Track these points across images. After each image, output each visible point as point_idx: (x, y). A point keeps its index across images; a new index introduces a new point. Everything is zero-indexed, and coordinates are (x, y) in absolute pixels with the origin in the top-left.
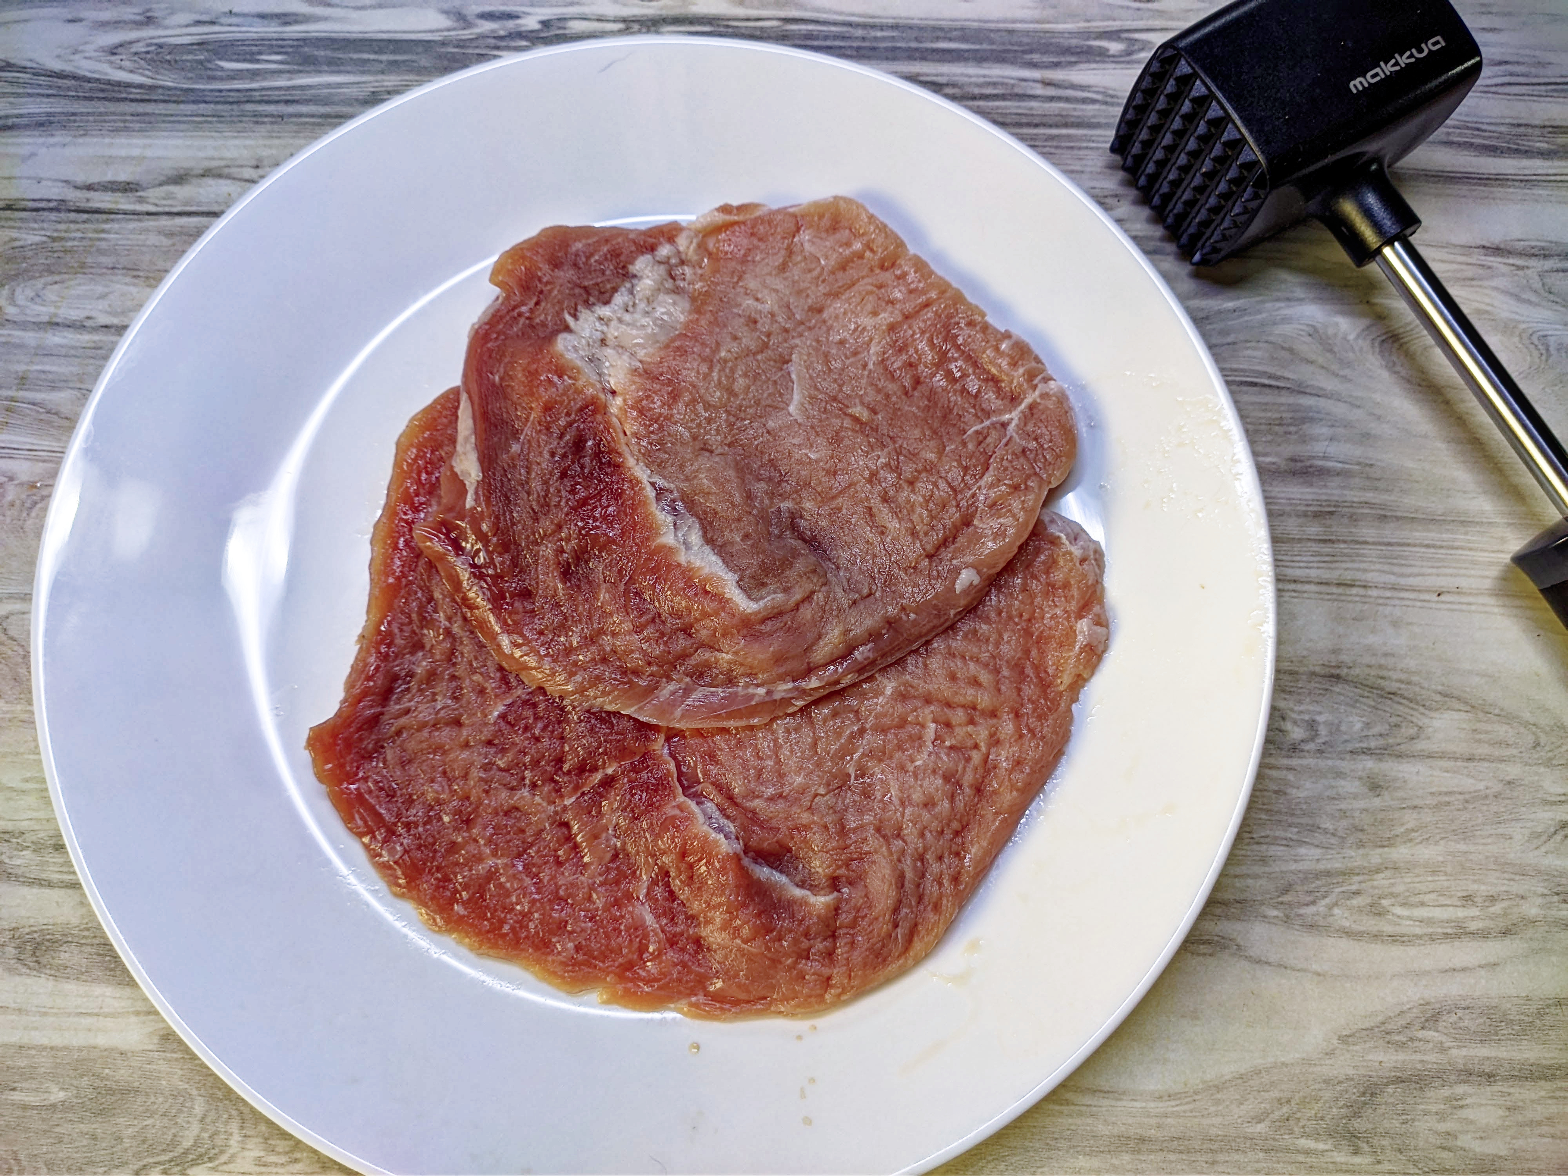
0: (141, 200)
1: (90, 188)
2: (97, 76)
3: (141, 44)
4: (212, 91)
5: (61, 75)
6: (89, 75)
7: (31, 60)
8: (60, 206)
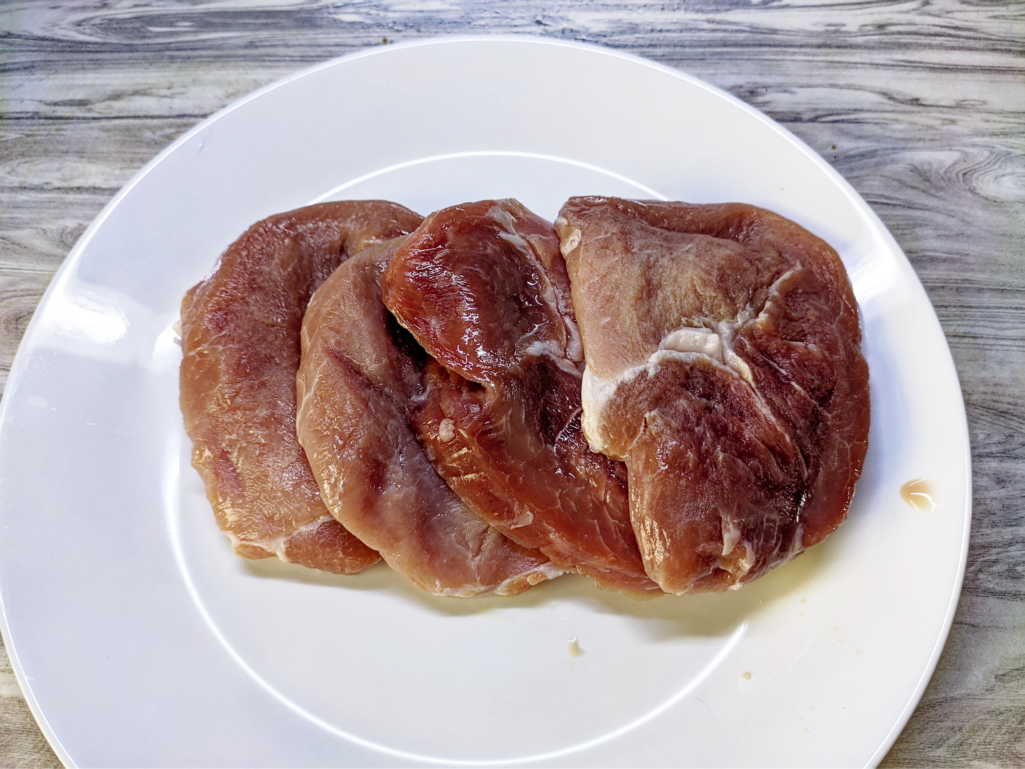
0: (90, 110)
1: (56, 104)
2: (67, 38)
3: (98, 19)
4: (143, 45)
5: (43, 39)
6: (62, 38)
7: (25, 31)
8: (35, 116)
